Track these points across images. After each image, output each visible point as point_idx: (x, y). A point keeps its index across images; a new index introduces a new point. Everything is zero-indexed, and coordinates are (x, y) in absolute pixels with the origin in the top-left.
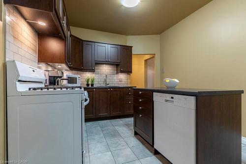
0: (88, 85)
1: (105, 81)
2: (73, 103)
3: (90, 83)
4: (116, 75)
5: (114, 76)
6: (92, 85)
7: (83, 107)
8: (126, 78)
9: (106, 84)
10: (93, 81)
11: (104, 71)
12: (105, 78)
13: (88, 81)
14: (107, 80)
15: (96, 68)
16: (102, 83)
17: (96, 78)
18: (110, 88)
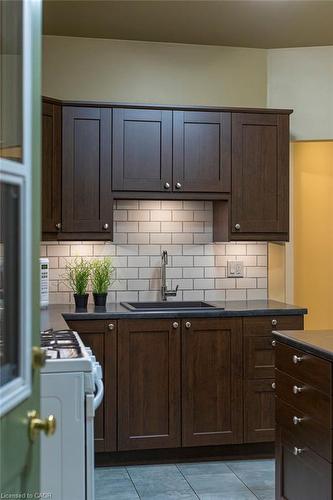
0: (81, 300)
1: (161, 274)
2: (59, 399)
3: (90, 288)
4: (210, 249)
5: (199, 250)
6: (100, 299)
7: (91, 414)
8: (262, 261)
9: (164, 292)
10: (102, 279)
11: (154, 227)
12: (158, 261)
13: (81, 280)
14: (169, 273)
15: (117, 215)
16: (145, 285)
17: (115, 262)
18: (181, 318)
